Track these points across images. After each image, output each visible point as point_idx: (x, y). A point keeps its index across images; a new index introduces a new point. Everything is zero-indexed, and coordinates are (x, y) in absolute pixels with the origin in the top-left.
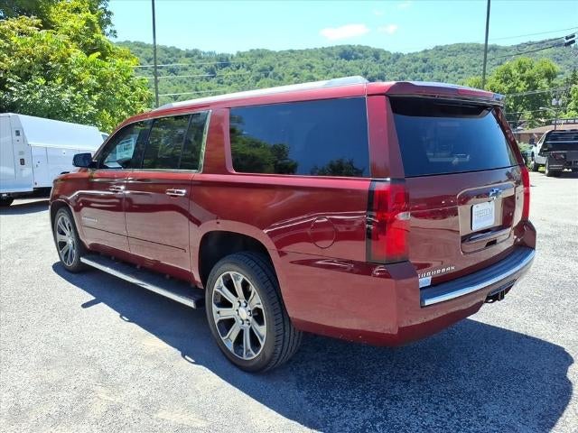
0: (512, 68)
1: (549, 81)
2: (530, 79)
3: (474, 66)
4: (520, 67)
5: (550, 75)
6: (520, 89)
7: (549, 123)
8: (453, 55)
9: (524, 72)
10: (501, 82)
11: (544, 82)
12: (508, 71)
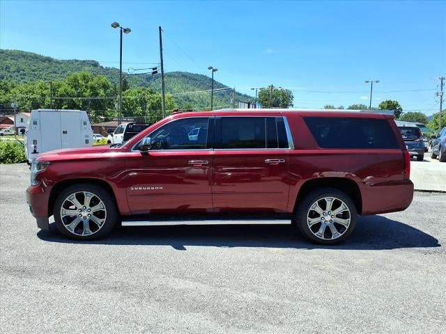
0: (79, 78)
1: (105, 91)
2: (92, 88)
3: (33, 71)
4: (85, 79)
5: (105, 87)
6: (86, 94)
7: (106, 120)
8: (14, 59)
9: (87, 82)
10: (72, 88)
11: (101, 92)
12: (76, 80)
